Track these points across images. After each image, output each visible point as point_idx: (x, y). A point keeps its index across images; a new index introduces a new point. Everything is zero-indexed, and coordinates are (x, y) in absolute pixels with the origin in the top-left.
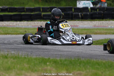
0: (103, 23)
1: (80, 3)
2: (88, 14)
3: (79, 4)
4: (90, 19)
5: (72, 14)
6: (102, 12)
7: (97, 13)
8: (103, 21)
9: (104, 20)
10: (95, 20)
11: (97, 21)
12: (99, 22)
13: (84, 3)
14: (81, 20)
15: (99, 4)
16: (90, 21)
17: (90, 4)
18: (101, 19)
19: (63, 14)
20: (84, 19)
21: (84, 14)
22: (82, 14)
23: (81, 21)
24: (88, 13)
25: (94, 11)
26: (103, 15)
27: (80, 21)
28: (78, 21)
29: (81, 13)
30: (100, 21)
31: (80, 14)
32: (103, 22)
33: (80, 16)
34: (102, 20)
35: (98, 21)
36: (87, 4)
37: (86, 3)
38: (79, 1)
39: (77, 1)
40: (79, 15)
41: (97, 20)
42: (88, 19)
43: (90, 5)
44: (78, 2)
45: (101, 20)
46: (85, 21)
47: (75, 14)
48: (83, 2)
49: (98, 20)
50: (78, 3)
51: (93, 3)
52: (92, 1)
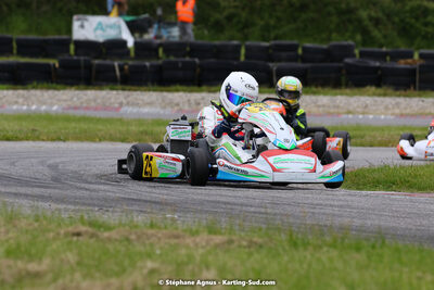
0: (203, 99)
1: (86, 24)
2: (145, 66)
3: (82, 26)
4: (153, 84)
5: (89, 66)
6: (197, 60)
7: (180, 65)
8: (201, 91)
9: (204, 88)
10: (173, 88)
11: (177, 91)
12: (189, 95)
13: (100, 24)
14: (119, 86)
15: (150, 30)
16: (154, 91)
17: (119, 27)
18: (194, 85)
19: (57, 65)
20: (133, 85)
21: (130, 67)
22: (126, 67)
23: (123, 90)
24: (147, 64)
25: (168, 56)
26: (198, 70)
27: (120, 92)
28: (112, 89)
29: (121, 62)
30: (191, 91)
31: (116, 64)
32: (204, 94)
33: (118, 73)
34: (196, 88)
35: (184, 91)
36: (111, 27)
37: (108, 26)
38: (81, 16)
39: (75, 17)
40: (114, 71)
41: (178, 87)
42: (146, 85)
43: (120, 32)
44: (78, 20)
45: (192, 88)
46: (135, 90)
47: (99, 65)
48: (94, 20)
49: (185, 88)
50: (76, 24)
51: (132, 27)
52: (129, 18)
